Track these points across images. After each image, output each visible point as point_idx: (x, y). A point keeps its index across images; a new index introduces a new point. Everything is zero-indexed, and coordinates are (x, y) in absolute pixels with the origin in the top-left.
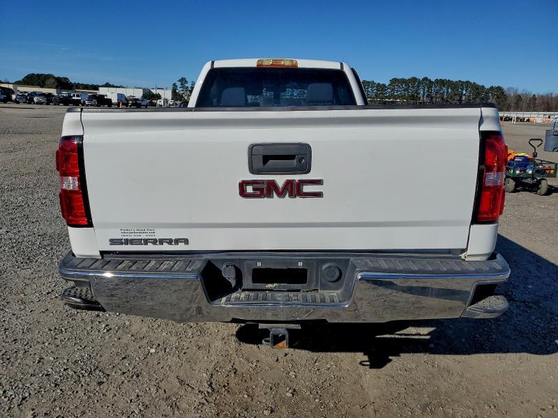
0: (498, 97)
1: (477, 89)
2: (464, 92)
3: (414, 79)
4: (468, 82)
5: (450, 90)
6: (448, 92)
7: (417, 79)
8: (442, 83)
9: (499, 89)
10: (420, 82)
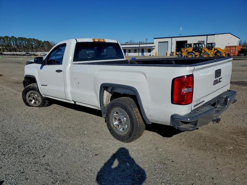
0: (48, 46)
1: (39, 42)
2: (33, 43)
3: (7, 37)
4: (34, 39)
5: (26, 42)
6: (26, 44)
7: (8, 37)
8: (22, 39)
9: (48, 42)
10: (10, 38)
